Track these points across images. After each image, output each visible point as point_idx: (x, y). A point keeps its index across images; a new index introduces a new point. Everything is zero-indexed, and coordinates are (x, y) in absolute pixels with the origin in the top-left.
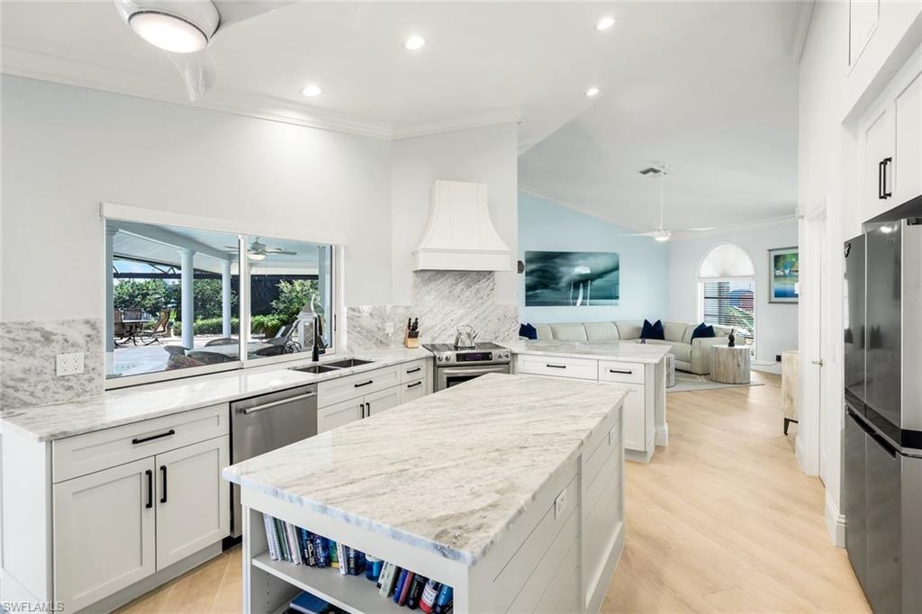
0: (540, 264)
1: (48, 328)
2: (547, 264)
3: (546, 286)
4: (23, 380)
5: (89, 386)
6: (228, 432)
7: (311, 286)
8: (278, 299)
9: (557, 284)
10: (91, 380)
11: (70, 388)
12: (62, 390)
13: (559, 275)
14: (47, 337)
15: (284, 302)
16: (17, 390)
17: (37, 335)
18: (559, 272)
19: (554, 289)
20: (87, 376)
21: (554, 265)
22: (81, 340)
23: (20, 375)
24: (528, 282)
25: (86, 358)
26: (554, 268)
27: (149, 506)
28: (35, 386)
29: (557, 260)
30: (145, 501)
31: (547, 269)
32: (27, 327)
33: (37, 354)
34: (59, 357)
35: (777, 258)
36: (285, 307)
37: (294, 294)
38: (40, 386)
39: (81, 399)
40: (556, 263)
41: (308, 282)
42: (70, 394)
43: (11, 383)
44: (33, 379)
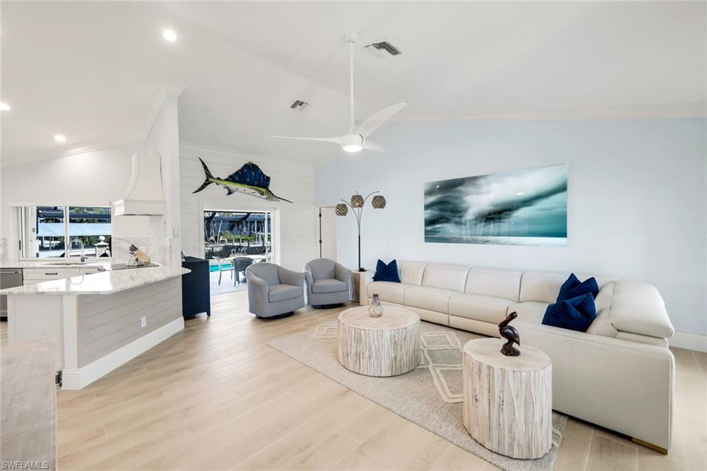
0: (440, 196)
2: (449, 194)
3: (446, 220)
9: (461, 217)
13: (464, 206)
18: (463, 202)
19: (459, 223)
21: (457, 194)
24: (427, 216)
26: (457, 198)
29: (460, 188)
31: (449, 199)
40: (459, 192)
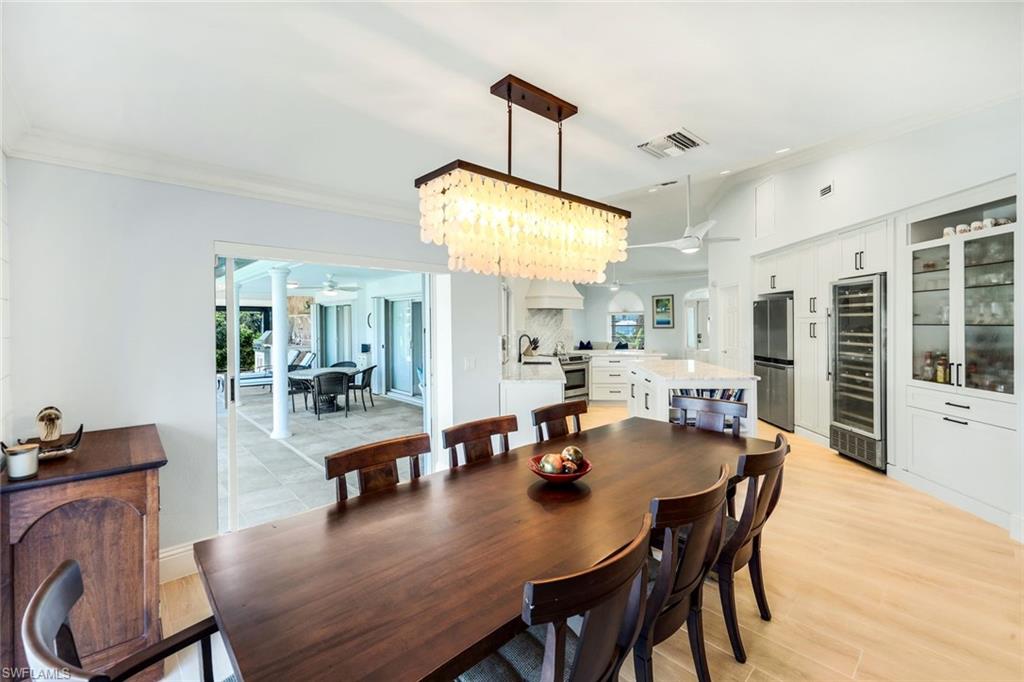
35: (658, 301)
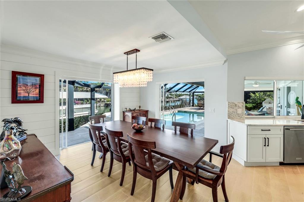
1: (236, 103)
4: (232, 113)
5: (242, 117)
6: (283, 134)
7: (263, 94)
8: (250, 99)
10: (243, 115)
11: (239, 116)
12: (238, 116)
14: (236, 105)
15: (252, 100)
16: (231, 115)
17: (234, 105)
20: (242, 114)
22: (241, 106)
23: (232, 112)
25: (242, 110)
27: (265, 146)
28: (234, 115)
30: (264, 144)
32: (233, 103)
33: (234, 108)
34: (238, 109)
36: (252, 102)
37: (256, 97)
38: (235, 115)
39: (241, 119)
41: (262, 93)
42: (239, 117)
43: (230, 114)
44: (234, 114)
